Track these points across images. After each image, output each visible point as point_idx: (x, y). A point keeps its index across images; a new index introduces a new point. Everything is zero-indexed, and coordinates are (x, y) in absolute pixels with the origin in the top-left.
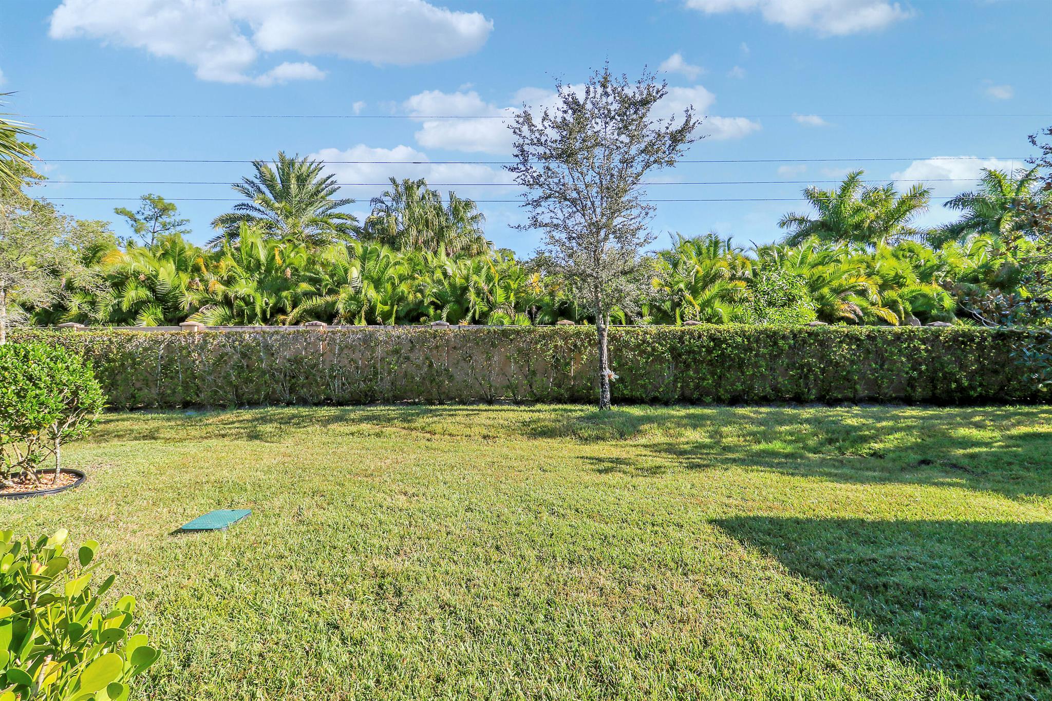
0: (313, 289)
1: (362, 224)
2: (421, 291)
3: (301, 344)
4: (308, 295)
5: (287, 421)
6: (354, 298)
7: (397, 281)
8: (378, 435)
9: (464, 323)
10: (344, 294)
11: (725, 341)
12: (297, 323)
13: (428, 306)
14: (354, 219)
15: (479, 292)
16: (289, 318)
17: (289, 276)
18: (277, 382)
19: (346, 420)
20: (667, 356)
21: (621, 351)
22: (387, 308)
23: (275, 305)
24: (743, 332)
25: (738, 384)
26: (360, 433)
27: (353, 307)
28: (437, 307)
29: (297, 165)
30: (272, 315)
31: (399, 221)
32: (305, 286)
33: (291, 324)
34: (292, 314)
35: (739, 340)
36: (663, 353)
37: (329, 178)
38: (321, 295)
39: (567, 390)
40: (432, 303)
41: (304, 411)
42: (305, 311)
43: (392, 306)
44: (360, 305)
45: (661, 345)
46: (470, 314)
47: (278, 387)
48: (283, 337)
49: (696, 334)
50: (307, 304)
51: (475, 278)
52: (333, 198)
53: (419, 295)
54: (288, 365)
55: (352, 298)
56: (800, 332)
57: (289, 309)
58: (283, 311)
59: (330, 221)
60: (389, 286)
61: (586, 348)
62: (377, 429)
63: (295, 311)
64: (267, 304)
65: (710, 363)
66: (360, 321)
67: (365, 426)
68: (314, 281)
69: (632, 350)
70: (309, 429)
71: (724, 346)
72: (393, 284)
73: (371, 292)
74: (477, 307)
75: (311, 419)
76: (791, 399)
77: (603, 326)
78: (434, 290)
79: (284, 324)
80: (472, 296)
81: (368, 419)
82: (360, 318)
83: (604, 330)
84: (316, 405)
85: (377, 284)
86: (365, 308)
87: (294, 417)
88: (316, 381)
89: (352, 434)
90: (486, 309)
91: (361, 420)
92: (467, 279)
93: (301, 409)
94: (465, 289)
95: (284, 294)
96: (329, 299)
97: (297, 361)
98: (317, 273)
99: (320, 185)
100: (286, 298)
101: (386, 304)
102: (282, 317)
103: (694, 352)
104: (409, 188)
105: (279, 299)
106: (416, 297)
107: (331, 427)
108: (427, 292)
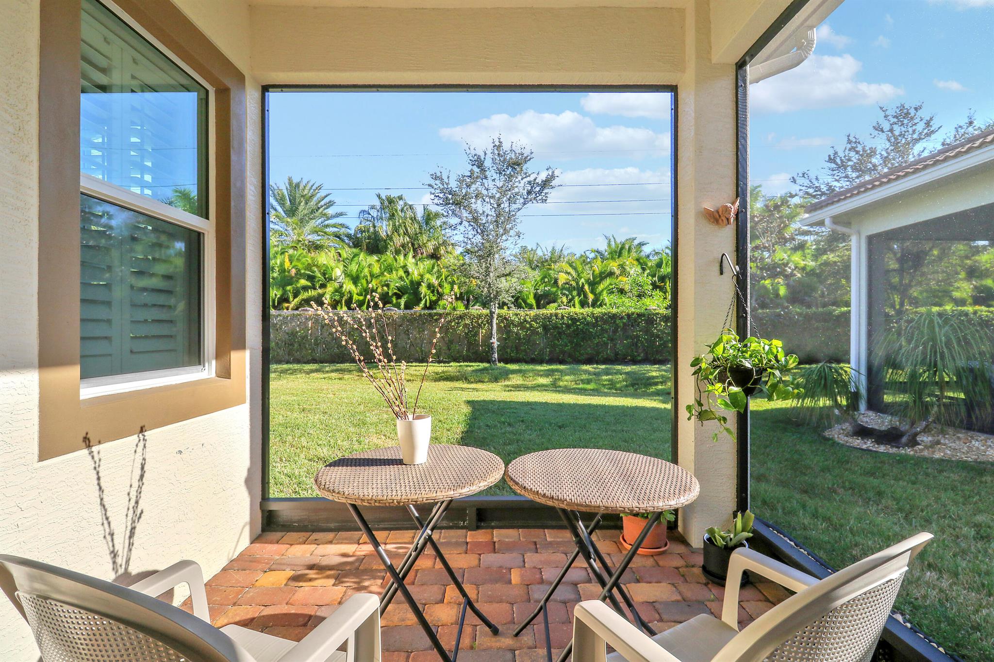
0: (309, 284)
1: (352, 232)
2: (388, 286)
3: (296, 322)
4: (305, 288)
5: (284, 372)
6: (339, 290)
7: (369, 278)
8: (340, 379)
9: (418, 309)
10: (330, 289)
11: (579, 320)
12: (297, 309)
13: (392, 296)
14: (347, 227)
15: (430, 286)
16: (292, 305)
17: (293, 275)
18: (280, 348)
19: (323, 372)
20: (540, 330)
21: (509, 327)
22: (361, 298)
23: (282, 296)
24: (593, 314)
25: (589, 349)
26: (331, 379)
27: (337, 298)
28: (399, 297)
29: (301, 187)
30: (279, 303)
31: (384, 228)
32: (303, 282)
33: (293, 309)
34: (293, 303)
35: (589, 319)
36: (537, 328)
37: (326, 196)
38: (315, 289)
39: (473, 353)
40: (395, 294)
41: (296, 366)
42: (303, 300)
43: (365, 296)
44: (342, 295)
45: (537, 323)
46: (423, 302)
47: (281, 352)
48: (284, 318)
49: (560, 316)
50: (304, 295)
51: (427, 276)
52: (331, 211)
53: (385, 288)
54: (287, 337)
55: (336, 291)
56: (633, 313)
57: (291, 299)
58: (287, 300)
59: (327, 230)
60: (364, 282)
61: (485, 325)
62: (341, 376)
63: (296, 300)
64: (276, 295)
65: (569, 335)
66: (341, 308)
67: (333, 375)
68: (311, 278)
69: (516, 326)
70: (298, 376)
71: (578, 323)
72: (367, 280)
73: (349, 286)
74: (427, 297)
75: (300, 371)
76: (630, 360)
77: (493, 310)
78: (397, 285)
79: (288, 309)
80: (423, 289)
81: (336, 371)
82: (342, 305)
83: (494, 313)
84: (305, 363)
85: (355, 280)
86: (345, 298)
87: (290, 369)
88: (305, 347)
89: (324, 378)
90: (434, 298)
91: (332, 371)
92: (422, 276)
93: (295, 365)
94: (419, 284)
95: (289, 288)
96: (320, 291)
97: (293, 334)
98: (314, 272)
99: (319, 202)
100: (290, 291)
101: (361, 295)
102: (286, 305)
103: (557, 327)
104: (391, 201)
105: (285, 292)
106: (383, 290)
107: (313, 375)
108: (392, 286)
